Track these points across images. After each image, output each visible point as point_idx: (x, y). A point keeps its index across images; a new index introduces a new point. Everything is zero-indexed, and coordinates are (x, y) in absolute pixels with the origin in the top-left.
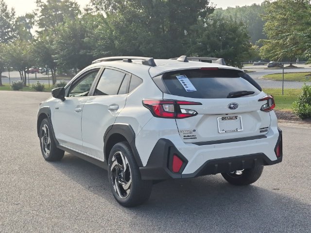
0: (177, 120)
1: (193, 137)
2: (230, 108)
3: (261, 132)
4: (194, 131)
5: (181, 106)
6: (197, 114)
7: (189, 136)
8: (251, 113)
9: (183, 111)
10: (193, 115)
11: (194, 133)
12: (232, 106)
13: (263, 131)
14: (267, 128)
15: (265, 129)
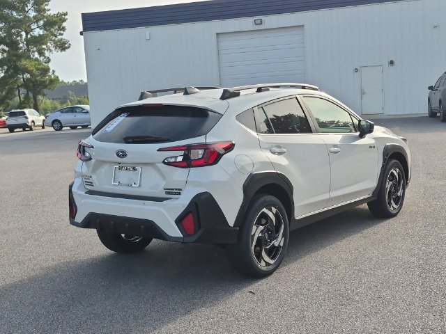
1: (91, 184)
2: (118, 155)
3: (167, 193)
4: (91, 177)
6: (91, 158)
7: (88, 182)
11: (91, 180)
12: (120, 153)
13: (170, 193)
14: (180, 190)
15: (176, 191)
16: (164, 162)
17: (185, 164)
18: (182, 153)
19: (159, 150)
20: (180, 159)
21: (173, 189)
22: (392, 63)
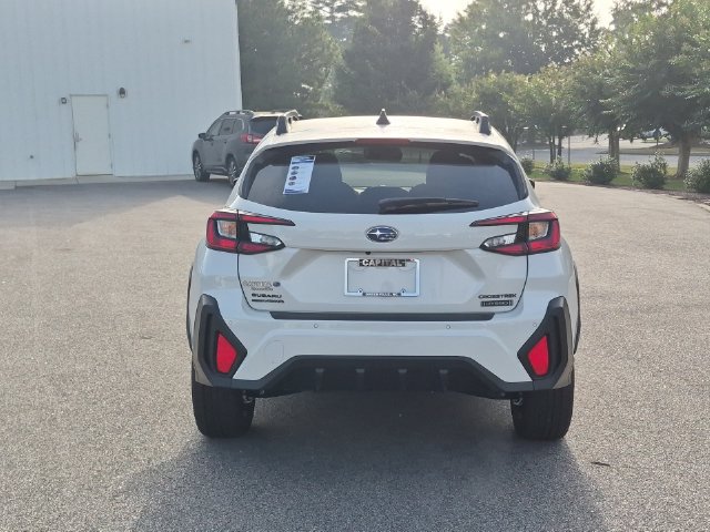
0: (241, 255)
1: (274, 299)
2: (372, 237)
3: (484, 304)
4: (277, 284)
5: (251, 227)
6: (282, 246)
7: (264, 296)
8: (453, 253)
9: (256, 238)
10: (273, 248)
11: (276, 291)
12: (378, 233)
13: (493, 304)
14: (511, 296)
15: (503, 299)
16: (483, 247)
17: (520, 248)
18: (514, 228)
19: (474, 224)
20: (510, 239)
21: (498, 296)
22: (122, 92)
